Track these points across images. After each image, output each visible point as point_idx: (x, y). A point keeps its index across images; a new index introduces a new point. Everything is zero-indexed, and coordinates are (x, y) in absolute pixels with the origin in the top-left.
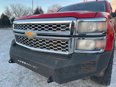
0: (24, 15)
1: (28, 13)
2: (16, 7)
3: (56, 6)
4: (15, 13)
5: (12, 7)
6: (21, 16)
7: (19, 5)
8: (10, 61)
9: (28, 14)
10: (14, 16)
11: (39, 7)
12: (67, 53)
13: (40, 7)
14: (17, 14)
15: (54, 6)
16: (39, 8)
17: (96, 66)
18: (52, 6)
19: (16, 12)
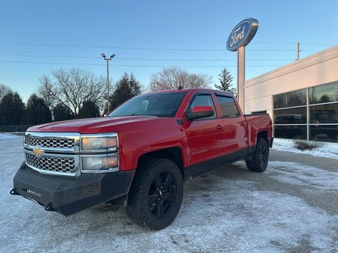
0: (88, 96)
1: (99, 92)
2: (68, 77)
3: (173, 72)
4: (65, 92)
5: (58, 77)
6: (80, 99)
7: (75, 73)
8: (13, 192)
9: (100, 94)
10: (63, 100)
11: (129, 75)
12: (73, 175)
13: (132, 76)
14: (70, 95)
15: (166, 73)
16: (128, 79)
17: (99, 188)
18: (162, 72)
19: (68, 90)
